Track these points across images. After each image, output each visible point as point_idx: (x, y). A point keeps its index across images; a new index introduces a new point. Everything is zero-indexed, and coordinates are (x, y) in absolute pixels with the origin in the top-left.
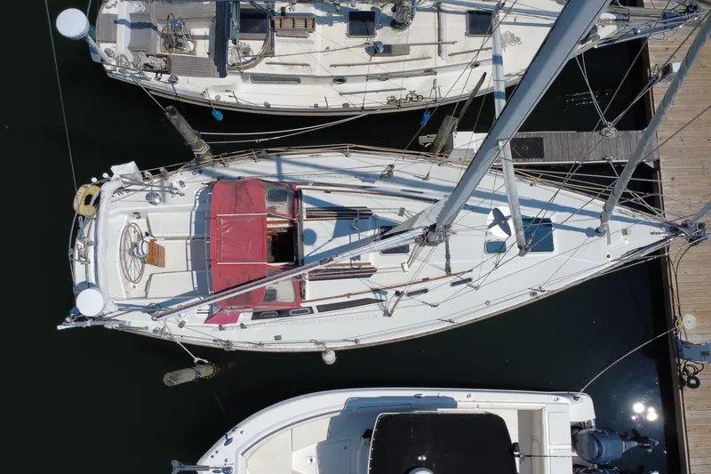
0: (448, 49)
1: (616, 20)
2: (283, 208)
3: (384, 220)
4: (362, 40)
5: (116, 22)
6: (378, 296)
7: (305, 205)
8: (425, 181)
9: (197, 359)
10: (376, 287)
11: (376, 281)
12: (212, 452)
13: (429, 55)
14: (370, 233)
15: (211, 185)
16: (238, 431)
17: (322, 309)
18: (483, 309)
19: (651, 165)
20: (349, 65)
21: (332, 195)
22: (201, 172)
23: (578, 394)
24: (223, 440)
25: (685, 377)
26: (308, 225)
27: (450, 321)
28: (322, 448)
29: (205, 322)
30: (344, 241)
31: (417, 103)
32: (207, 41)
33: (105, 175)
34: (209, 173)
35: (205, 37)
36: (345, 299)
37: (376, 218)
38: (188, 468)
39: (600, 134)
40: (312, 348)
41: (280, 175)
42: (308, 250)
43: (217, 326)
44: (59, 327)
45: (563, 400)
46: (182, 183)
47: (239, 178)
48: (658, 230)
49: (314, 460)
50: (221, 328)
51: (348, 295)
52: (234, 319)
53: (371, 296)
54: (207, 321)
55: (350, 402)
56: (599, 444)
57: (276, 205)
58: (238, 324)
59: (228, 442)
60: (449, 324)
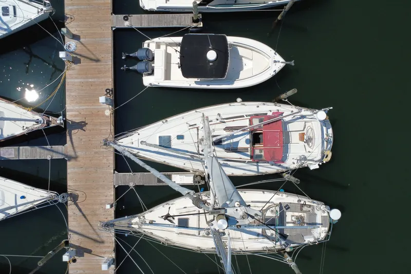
1: (132, 224)
2: (257, 152)
3: (221, 148)
5: (322, 224)
6: (223, 120)
7: (249, 153)
9: (286, 100)
10: (224, 124)
11: (224, 126)
12: (280, 68)
14: (226, 143)
15: (283, 162)
16: (272, 75)
17: (243, 116)
19: (116, 172)
21: (239, 157)
22: (287, 168)
23: (149, 86)
24: (277, 72)
25: (111, 92)
26: (248, 146)
28: (242, 69)
29: (283, 112)
30: (235, 140)
32: (287, 221)
33: (321, 164)
34: (283, 167)
35: (288, 223)
36: (234, 119)
37: (224, 148)
38: (288, 63)
39: (135, 184)
40: (246, 103)
41: (258, 166)
42: (248, 137)
44: (332, 108)
45: (157, 84)
46: (294, 163)
47: (273, 165)
49: (244, 65)
50: (278, 110)
51: (233, 121)
52: (273, 113)
53: (225, 121)
55: (232, 83)
56: (146, 68)
57: (259, 154)
58: (272, 112)
59: (275, 71)
60: (197, 111)
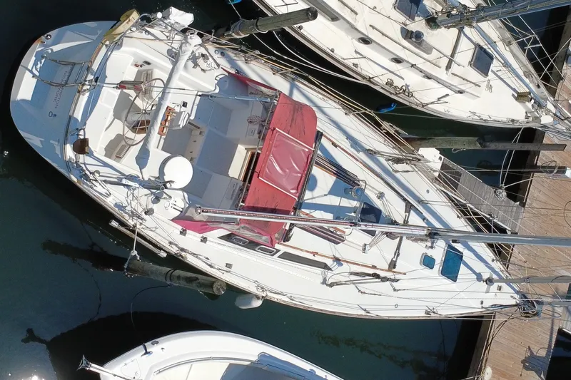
0: (454, 68)
1: (555, 115)
4: (401, 18)
8: (394, 173)
10: (338, 256)
11: (340, 250)
13: (440, 65)
17: (285, 256)
18: (392, 310)
20: (383, 34)
21: (336, 150)
22: (222, 54)
26: (315, 171)
27: (365, 310)
29: (172, 220)
30: (335, 201)
31: (407, 98)
36: (310, 257)
39: (495, 192)
42: (308, 195)
43: (180, 228)
48: (515, 296)
50: (183, 233)
51: (315, 254)
54: (174, 220)
55: (262, 356)
60: (363, 313)
